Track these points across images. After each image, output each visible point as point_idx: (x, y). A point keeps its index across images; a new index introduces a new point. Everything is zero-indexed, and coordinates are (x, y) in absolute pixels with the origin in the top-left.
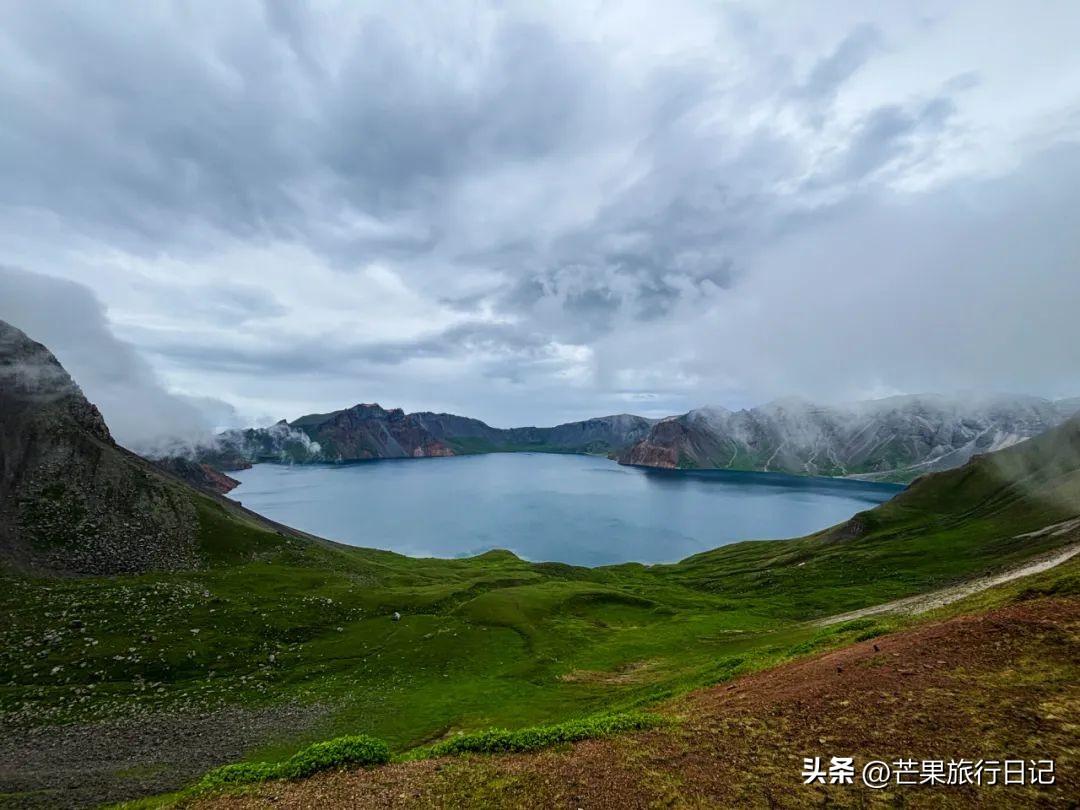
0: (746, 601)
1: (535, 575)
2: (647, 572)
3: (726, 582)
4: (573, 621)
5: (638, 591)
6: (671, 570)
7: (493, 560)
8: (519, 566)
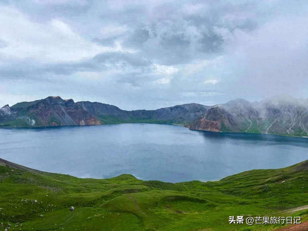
0: (253, 200)
1: (145, 187)
2: (203, 185)
3: (243, 190)
4: (165, 210)
5: (198, 195)
6: (216, 184)
7: (122, 179)
8: (136, 182)
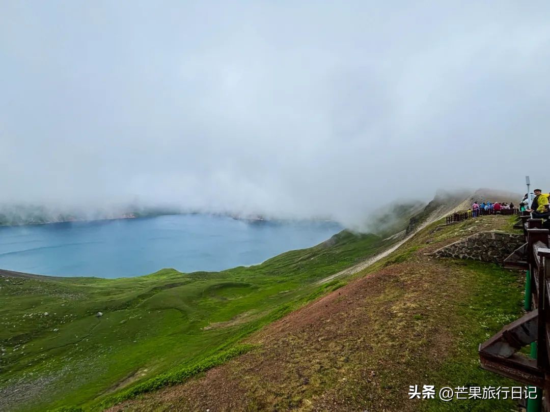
0: (290, 278)
1: (188, 279)
2: (247, 270)
3: (282, 270)
4: (210, 299)
5: (242, 280)
6: (258, 268)
7: (162, 274)
8: (179, 276)
